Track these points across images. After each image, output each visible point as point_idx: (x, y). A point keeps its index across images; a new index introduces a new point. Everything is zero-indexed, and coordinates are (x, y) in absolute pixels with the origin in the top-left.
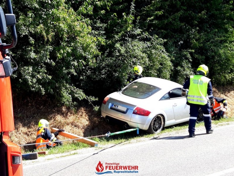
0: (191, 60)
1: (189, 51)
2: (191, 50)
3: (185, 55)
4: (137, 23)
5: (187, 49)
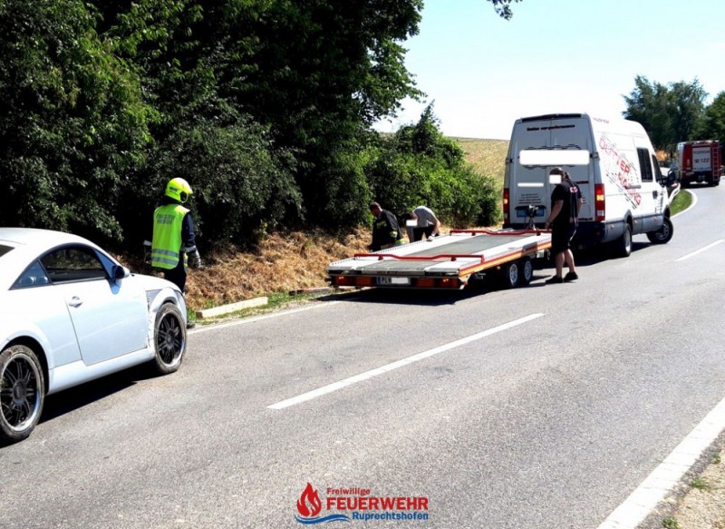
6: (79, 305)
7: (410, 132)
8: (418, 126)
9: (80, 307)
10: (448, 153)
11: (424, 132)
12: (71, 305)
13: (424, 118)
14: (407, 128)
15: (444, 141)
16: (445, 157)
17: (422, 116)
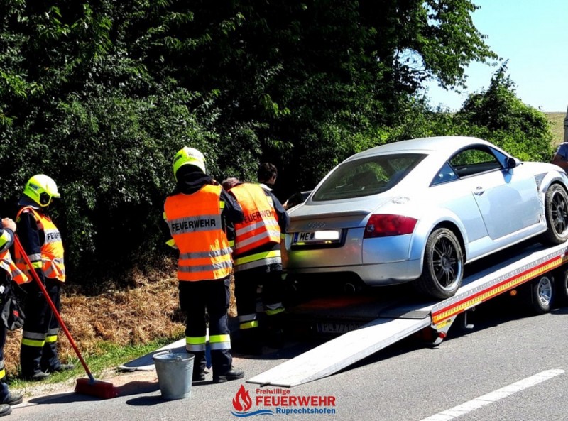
0: (259, 151)
1: (255, 125)
2: (260, 122)
3: (245, 136)
4: (119, 39)
5: (250, 121)
6: (482, 193)
7: (479, 102)
8: (488, 94)
9: (483, 195)
10: (527, 124)
11: (496, 99)
12: (476, 194)
13: (495, 83)
14: (476, 97)
15: (522, 109)
16: (524, 128)
17: (492, 80)
